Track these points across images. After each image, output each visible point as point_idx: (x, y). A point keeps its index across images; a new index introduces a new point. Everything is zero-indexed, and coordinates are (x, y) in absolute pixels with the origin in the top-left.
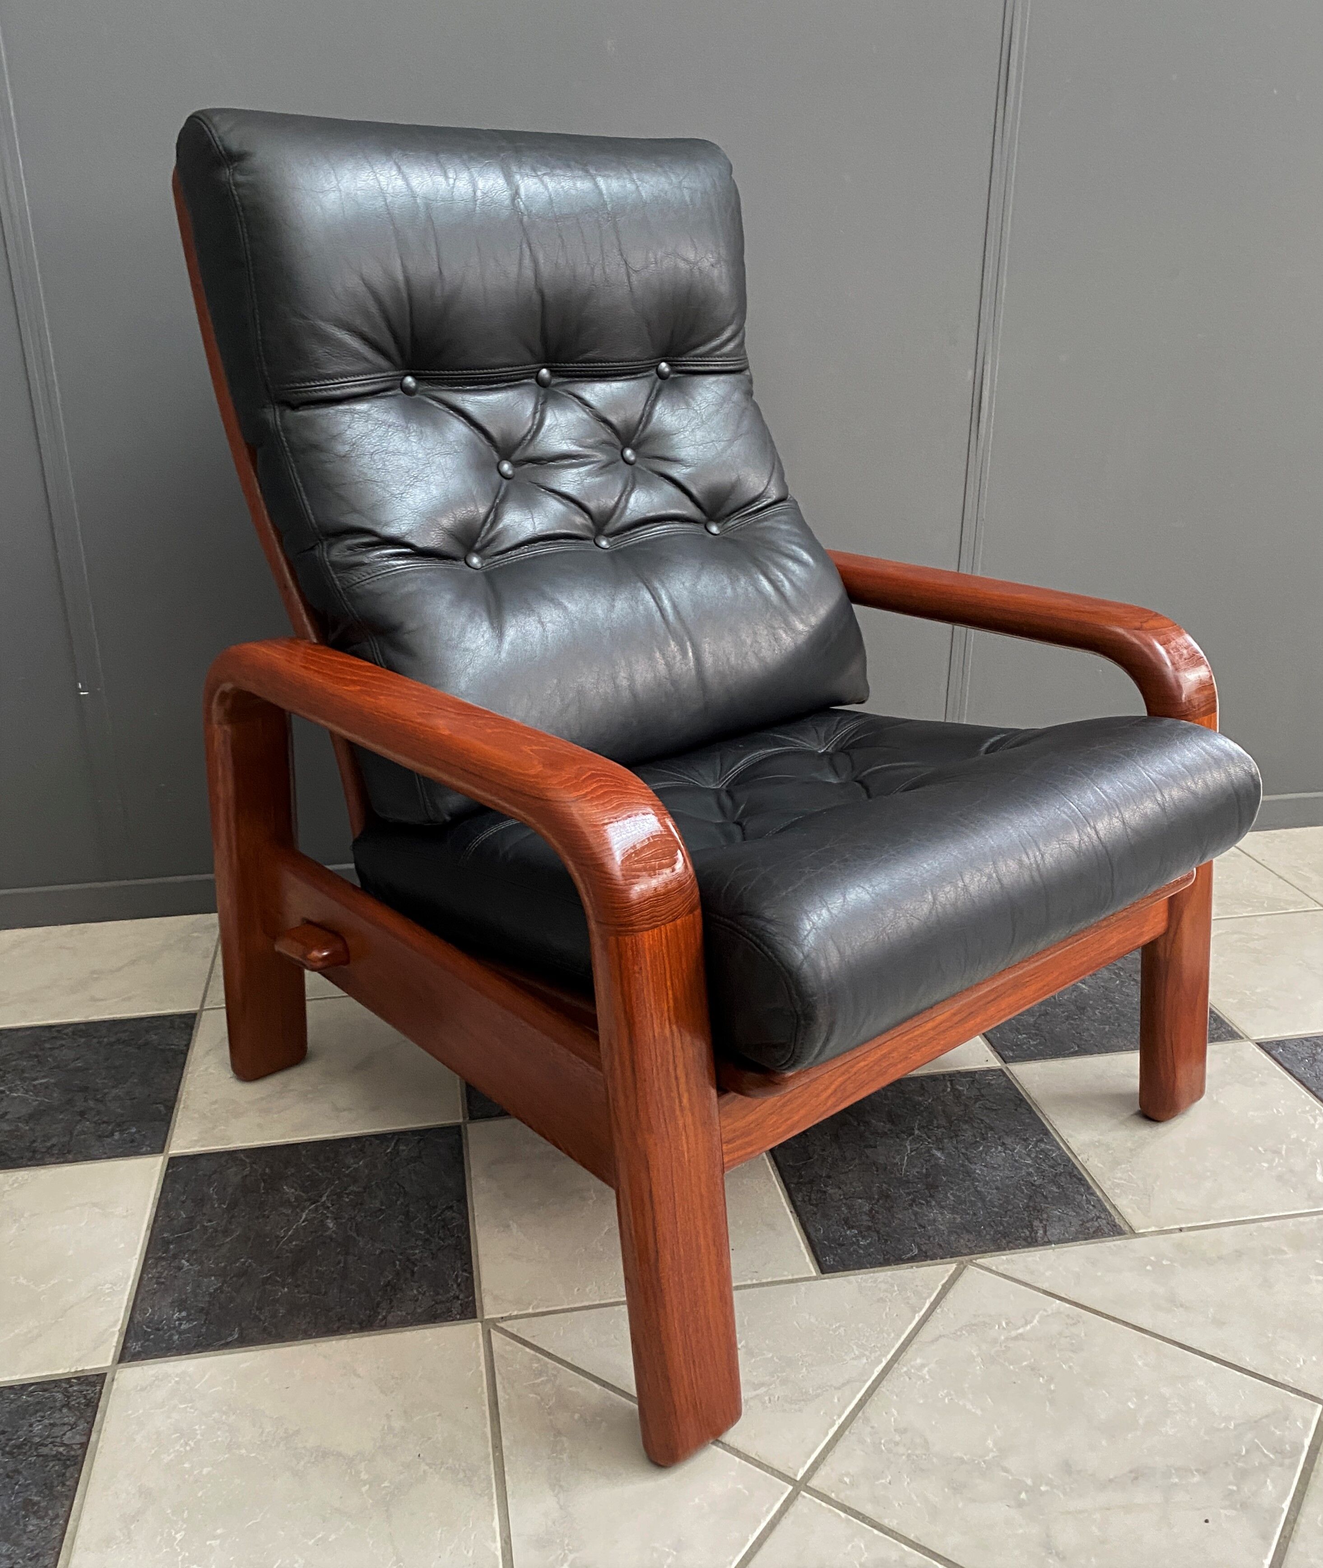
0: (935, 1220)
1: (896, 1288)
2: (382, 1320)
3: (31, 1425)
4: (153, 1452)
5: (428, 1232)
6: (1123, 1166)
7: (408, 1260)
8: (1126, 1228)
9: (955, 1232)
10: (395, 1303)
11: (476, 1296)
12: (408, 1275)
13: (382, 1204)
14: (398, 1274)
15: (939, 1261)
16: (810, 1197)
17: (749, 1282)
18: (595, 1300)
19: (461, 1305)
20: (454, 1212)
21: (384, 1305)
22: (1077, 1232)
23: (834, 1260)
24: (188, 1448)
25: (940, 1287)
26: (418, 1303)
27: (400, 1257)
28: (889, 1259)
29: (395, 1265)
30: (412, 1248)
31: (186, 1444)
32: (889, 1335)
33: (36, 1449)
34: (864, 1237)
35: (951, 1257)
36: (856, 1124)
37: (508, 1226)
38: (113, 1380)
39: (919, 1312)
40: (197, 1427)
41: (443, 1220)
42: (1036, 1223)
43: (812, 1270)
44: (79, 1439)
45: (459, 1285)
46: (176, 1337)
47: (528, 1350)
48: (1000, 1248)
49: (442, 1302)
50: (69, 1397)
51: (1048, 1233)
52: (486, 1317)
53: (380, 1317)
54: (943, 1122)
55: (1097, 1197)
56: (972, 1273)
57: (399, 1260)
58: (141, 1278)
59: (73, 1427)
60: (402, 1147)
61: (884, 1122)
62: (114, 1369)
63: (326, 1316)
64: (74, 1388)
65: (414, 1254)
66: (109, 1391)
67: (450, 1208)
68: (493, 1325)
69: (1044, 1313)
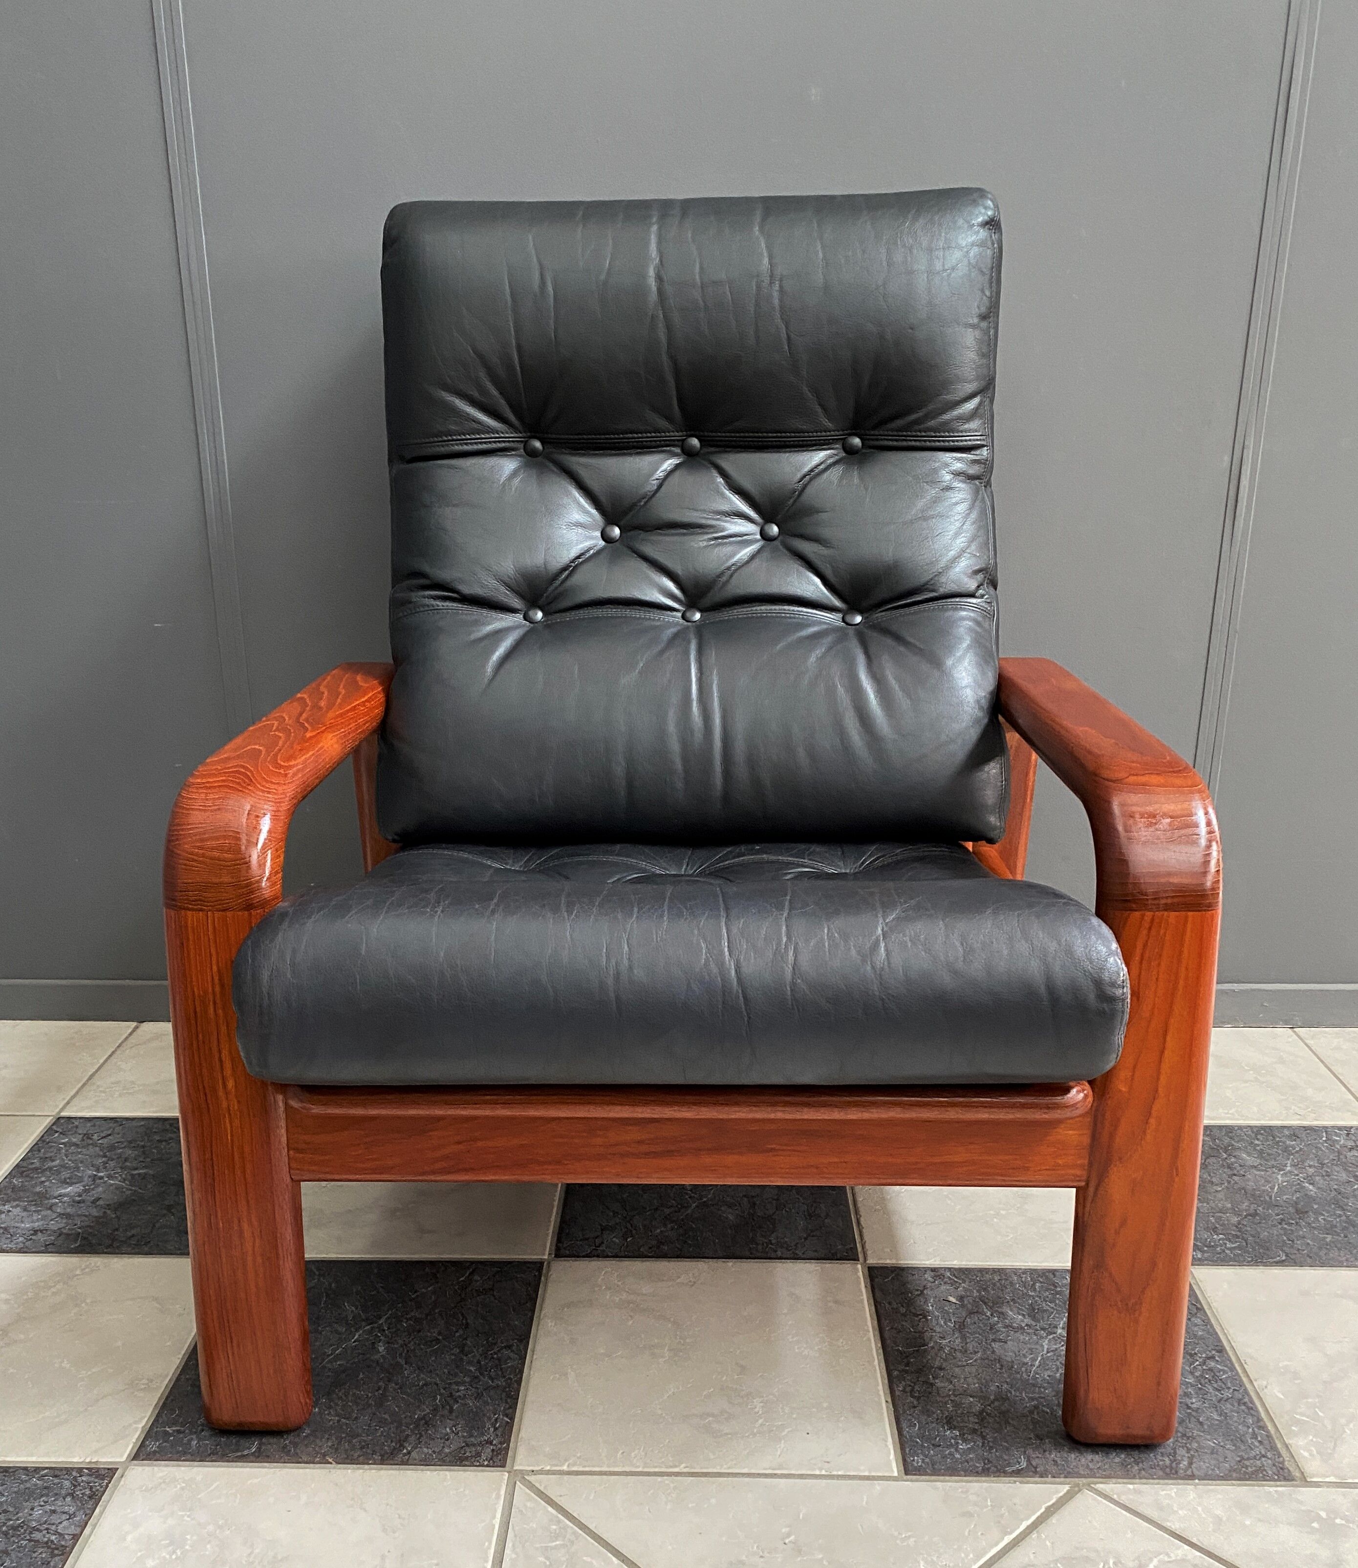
1: (989, 1504)
2: (405, 1455)
3: (32, 1509)
4: (139, 1554)
5: (480, 1369)
6: (1310, 1400)
7: (451, 1395)
8: (1297, 1474)
10: (423, 1439)
11: (511, 1445)
12: (446, 1412)
13: (440, 1333)
14: (436, 1410)
15: (1050, 1479)
16: (913, 1388)
17: (817, 1472)
18: (639, 1467)
19: (493, 1450)
20: (512, 1351)
21: (412, 1439)
22: (1234, 1471)
23: (923, 1461)
24: (174, 1557)
25: (1043, 1510)
26: (447, 1443)
27: (442, 1391)
28: (988, 1469)
29: (435, 1399)
30: (457, 1384)
31: (174, 1552)
32: (967, 1556)
33: (31, 1533)
34: (965, 1441)
35: (1066, 1477)
36: (989, 1314)
37: (566, 1374)
38: (122, 1476)
39: (1010, 1533)
40: (188, 1537)
41: (499, 1359)
42: (1181, 1452)
43: (894, 1468)
44: (73, 1530)
45: (496, 1429)
46: (194, 1443)
49: (474, 1445)
50: (75, 1486)
51: (1194, 1466)
52: (515, 1468)
53: (405, 1451)
55: (1268, 1431)
56: (1087, 1500)
57: (441, 1395)
58: (178, 1379)
59: (71, 1516)
60: (476, 1277)
61: (1023, 1315)
62: (126, 1465)
63: (350, 1442)
64: (84, 1478)
65: (458, 1391)
66: (116, 1487)
67: (509, 1347)
68: (521, 1477)
69: (1164, 1558)
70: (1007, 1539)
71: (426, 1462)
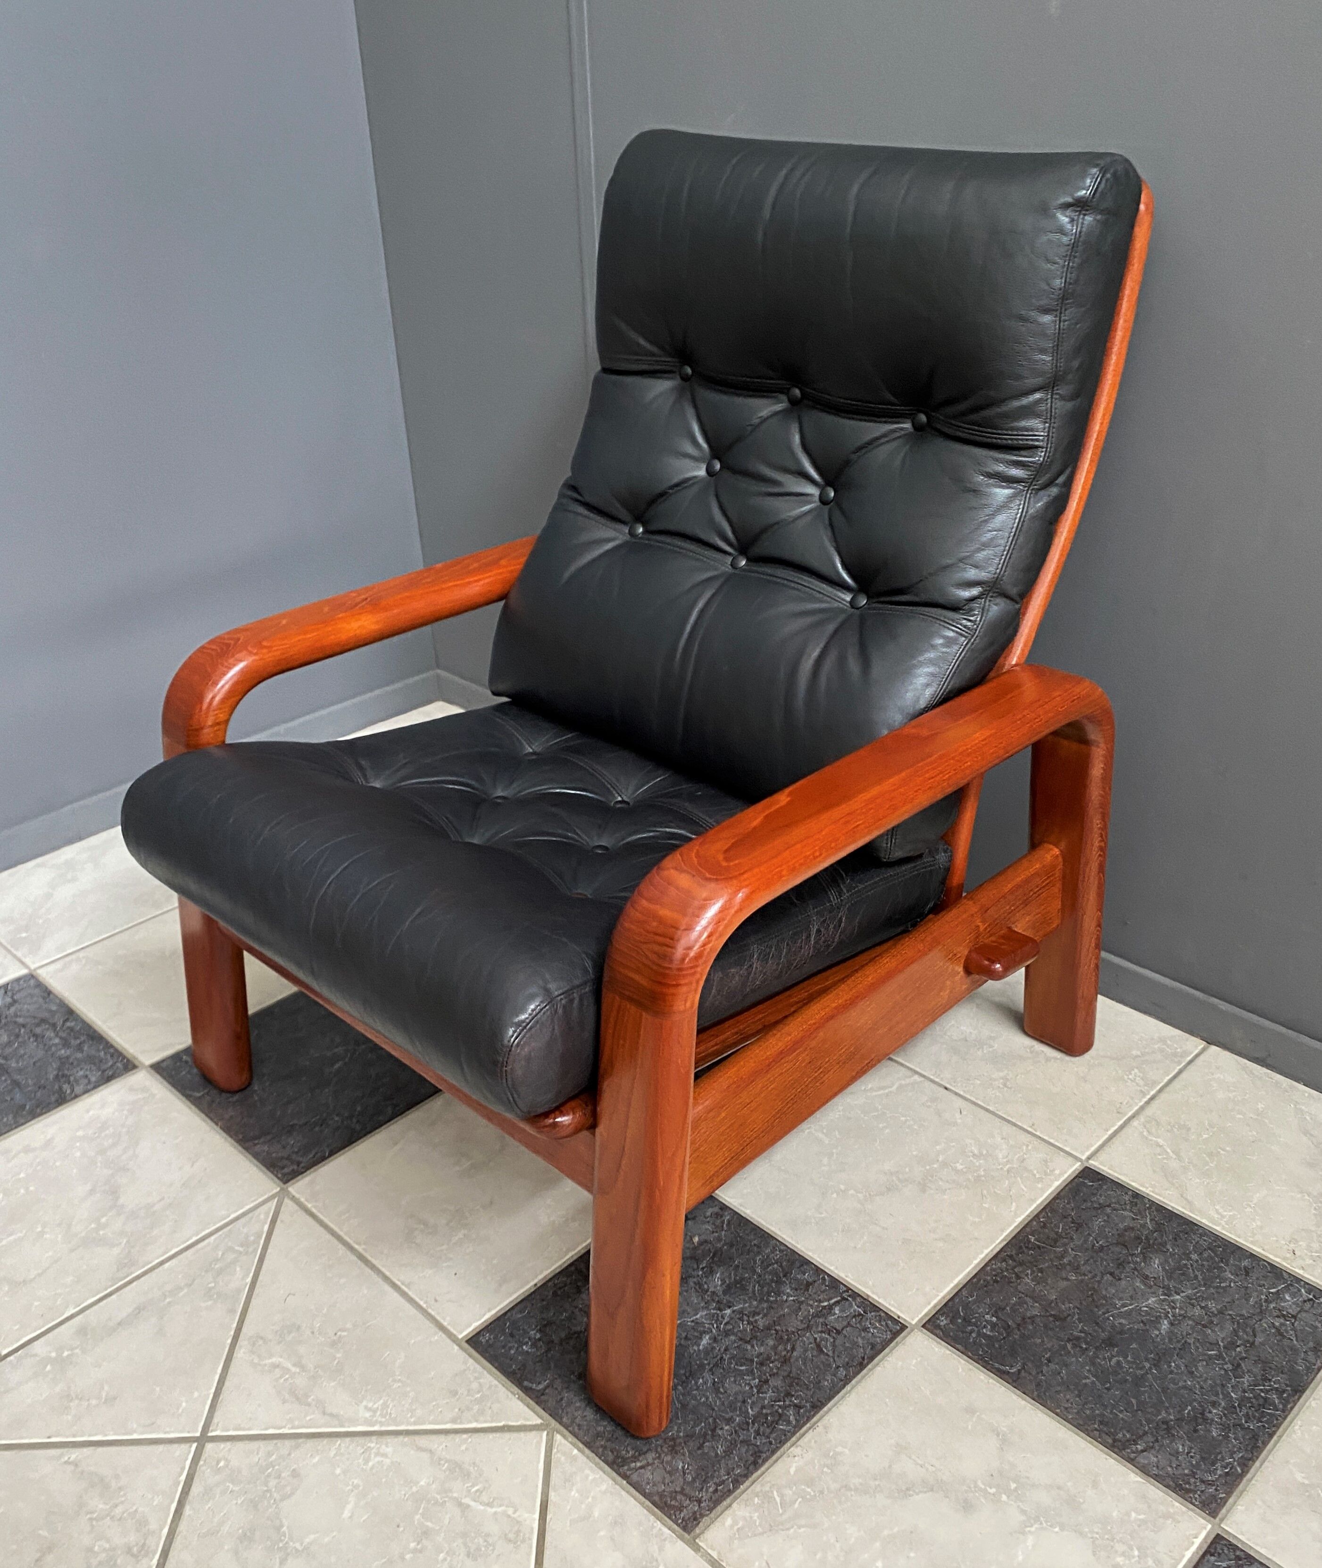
1: (478, 1396)
3: (82, 1069)
4: (83, 1125)
5: (361, 1112)
6: (808, 1489)
7: (325, 1120)
8: (697, 1531)
10: (275, 1139)
11: (306, 1174)
12: (308, 1129)
14: (305, 1125)
15: (538, 1408)
17: (421, 1303)
19: (294, 1170)
20: (394, 1109)
21: (271, 1136)
22: (661, 1495)
23: (489, 1341)
24: (92, 1136)
25: (500, 1423)
26: (281, 1150)
27: (325, 1115)
28: (513, 1374)
29: (315, 1117)
30: (338, 1115)
31: (95, 1134)
32: (411, 1417)
33: (64, 1083)
34: (534, 1345)
35: (550, 1415)
36: (704, 1266)
37: (397, 1144)
38: (134, 1074)
40: (111, 1129)
42: (651, 1456)
43: (466, 1332)
44: (80, 1092)
45: (314, 1157)
46: (184, 1072)
49: (291, 1160)
50: (111, 1067)
51: (641, 1470)
52: (290, 1189)
54: (761, 1322)
55: (736, 1488)
56: (537, 1438)
57: (321, 1116)
59: (89, 1084)
62: (143, 1068)
63: (245, 1117)
64: (119, 1064)
65: (332, 1119)
66: (125, 1077)
68: (283, 1194)
69: (510, 1511)
70: (446, 1427)
71: (256, 1156)
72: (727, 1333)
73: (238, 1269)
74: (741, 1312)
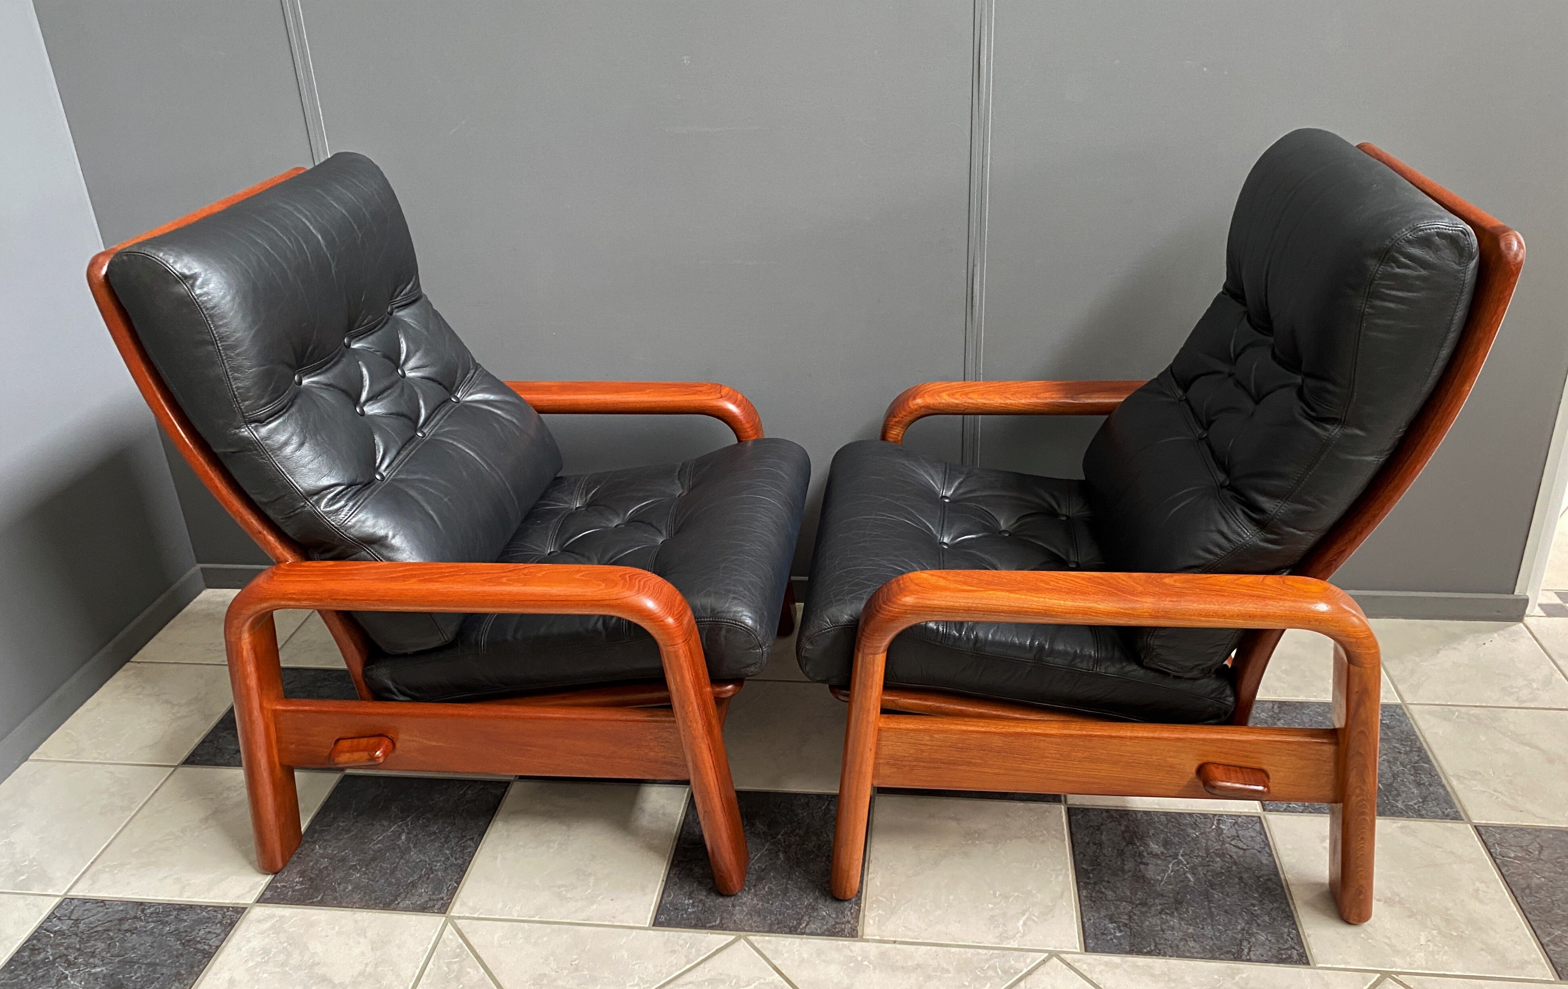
0: (744, 903)
1: (688, 945)
2: (396, 904)
3: (200, 930)
4: (246, 958)
5: (452, 852)
7: (431, 869)
8: (860, 933)
9: (751, 915)
10: (408, 896)
11: (453, 901)
12: (425, 879)
13: (438, 828)
14: (420, 877)
15: (727, 932)
16: (681, 872)
17: (606, 923)
19: (442, 904)
21: (402, 895)
22: (827, 930)
23: (665, 918)
24: (263, 961)
25: (714, 950)
26: (420, 898)
27: (427, 866)
28: (697, 925)
29: (422, 870)
30: (437, 861)
31: (264, 958)
33: (196, 944)
34: (693, 907)
35: (736, 931)
38: (248, 912)
39: (690, 963)
40: (273, 949)
42: (806, 918)
43: (648, 922)
44: (217, 943)
45: (448, 890)
46: (290, 893)
47: (460, 941)
48: (771, 931)
49: (433, 900)
50: (223, 917)
51: (808, 927)
53: (396, 902)
54: (801, 833)
55: (860, 907)
56: (741, 944)
57: (426, 868)
59: (218, 935)
60: (469, 792)
61: (765, 826)
62: (252, 906)
63: (370, 895)
64: (229, 913)
65: (436, 866)
66: (244, 918)
67: (472, 839)
68: (452, 920)
69: (762, 981)
70: (688, 966)
71: (406, 909)
72: (789, 846)
73: (468, 970)
74: (786, 833)
